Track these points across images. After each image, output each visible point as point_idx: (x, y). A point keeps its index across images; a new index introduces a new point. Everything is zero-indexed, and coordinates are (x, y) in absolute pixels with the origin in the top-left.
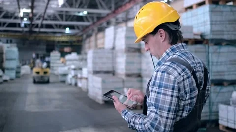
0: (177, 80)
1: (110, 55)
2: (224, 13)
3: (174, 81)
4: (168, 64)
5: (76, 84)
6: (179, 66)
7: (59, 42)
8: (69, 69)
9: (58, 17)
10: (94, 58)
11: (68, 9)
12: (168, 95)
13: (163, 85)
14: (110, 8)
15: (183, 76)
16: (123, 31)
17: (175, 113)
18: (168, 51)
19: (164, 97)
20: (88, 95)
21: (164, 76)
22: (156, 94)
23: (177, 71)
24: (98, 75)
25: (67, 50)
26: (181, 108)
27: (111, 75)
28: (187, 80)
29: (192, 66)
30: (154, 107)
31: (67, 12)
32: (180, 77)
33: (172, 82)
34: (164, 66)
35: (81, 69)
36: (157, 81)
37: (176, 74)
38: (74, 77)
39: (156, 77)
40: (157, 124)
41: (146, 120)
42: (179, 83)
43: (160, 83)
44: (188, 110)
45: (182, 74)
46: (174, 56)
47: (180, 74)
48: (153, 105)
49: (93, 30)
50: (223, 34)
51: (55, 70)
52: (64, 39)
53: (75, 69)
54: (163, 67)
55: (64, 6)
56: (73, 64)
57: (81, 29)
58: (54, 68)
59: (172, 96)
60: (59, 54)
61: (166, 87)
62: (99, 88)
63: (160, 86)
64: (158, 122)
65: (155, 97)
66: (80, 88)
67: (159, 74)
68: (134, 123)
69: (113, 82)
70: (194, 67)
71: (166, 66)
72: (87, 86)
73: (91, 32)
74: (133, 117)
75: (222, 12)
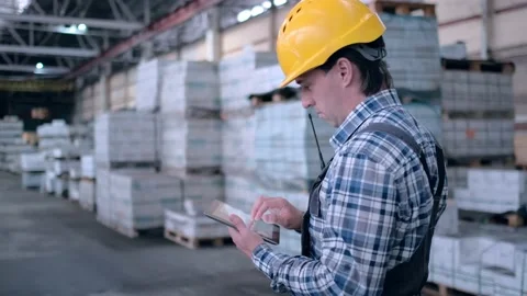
0: (392, 175)
1: (150, 125)
2: (408, 33)
3: (387, 177)
4: (369, 138)
5: (65, 194)
6: (394, 143)
7: (17, 94)
8: (47, 158)
9: (17, 36)
10: (113, 131)
11: (42, 18)
12: (373, 210)
13: (362, 187)
14: (141, 18)
15: (405, 165)
16: (180, 69)
17: (388, 250)
18: (360, 108)
19: (364, 214)
20: (98, 219)
21: (363, 166)
22: (345, 208)
23: (391, 154)
24: (122, 171)
25: (37, 113)
26: (399, 240)
27: (152, 171)
28: (413, 174)
29: (419, 141)
30: (340, 239)
31: (38, 24)
32: (398, 167)
33: (382, 179)
34: (358, 143)
35: (78, 158)
36: (345, 178)
37: (390, 160)
38: (59, 176)
39: (342, 169)
40: (349, 279)
41: (321, 270)
42: (396, 181)
43: (353, 182)
44: (414, 242)
45: (402, 161)
46: (377, 120)
47: (398, 161)
48: (337, 235)
49: (101, 69)
50: (405, 79)
51: (11, 161)
52: (30, 87)
53: (61, 159)
54: (359, 145)
55: (30, 10)
56: (59, 146)
57: (71, 64)
58: (9, 157)
59: (383, 212)
60: (20, 124)
61: (368, 191)
62: (126, 202)
63: (353, 189)
64: (351, 273)
65: (343, 216)
66: (76, 202)
67: (351, 161)
68: (287, 277)
69: (158, 187)
70: (423, 143)
71: (365, 143)
72: (94, 197)
73: (95, 72)
74: (285, 263)
75: (402, 30)
